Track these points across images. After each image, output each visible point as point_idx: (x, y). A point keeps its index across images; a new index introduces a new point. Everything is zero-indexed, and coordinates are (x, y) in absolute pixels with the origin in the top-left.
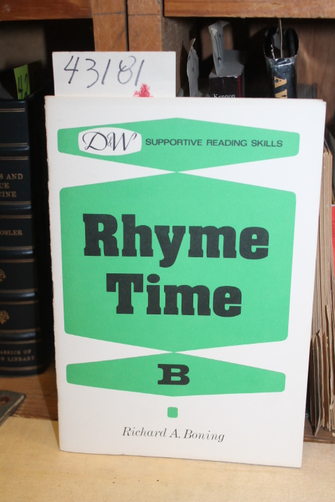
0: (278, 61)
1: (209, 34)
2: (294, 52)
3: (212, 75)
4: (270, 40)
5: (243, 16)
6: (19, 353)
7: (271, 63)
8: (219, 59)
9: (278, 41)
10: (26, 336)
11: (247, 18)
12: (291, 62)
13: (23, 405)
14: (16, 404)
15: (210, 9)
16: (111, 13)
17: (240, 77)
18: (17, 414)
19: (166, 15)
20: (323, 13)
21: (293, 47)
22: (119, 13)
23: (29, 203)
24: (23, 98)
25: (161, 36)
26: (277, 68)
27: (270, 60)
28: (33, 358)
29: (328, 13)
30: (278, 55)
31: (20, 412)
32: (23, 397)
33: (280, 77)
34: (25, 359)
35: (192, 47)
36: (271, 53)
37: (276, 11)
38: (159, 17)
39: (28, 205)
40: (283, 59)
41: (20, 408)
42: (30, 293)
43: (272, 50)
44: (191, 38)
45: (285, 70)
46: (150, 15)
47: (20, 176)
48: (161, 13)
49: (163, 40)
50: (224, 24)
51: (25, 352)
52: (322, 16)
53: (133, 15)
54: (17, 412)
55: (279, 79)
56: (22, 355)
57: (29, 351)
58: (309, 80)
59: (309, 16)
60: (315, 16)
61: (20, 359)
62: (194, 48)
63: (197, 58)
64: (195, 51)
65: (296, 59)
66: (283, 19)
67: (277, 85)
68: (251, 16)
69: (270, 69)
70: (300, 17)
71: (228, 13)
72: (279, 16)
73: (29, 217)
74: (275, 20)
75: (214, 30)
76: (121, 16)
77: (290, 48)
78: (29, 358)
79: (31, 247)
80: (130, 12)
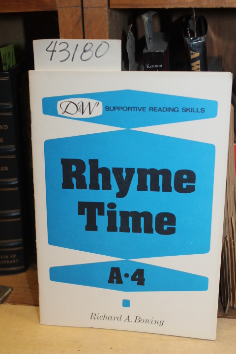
0: (192, 39)
1: (142, 21)
2: (204, 33)
3: (145, 51)
4: (186, 25)
5: (167, 7)
6: (7, 257)
7: (188, 41)
8: (150, 38)
9: (193, 25)
10: (12, 244)
11: (170, 9)
12: (202, 40)
13: (11, 295)
14: (6, 295)
15: (143, 3)
16: (71, 7)
17: (165, 52)
18: (6, 302)
19: (111, 7)
20: (225, 4)
21: (203, 29)
22: (77, 6)
23: (13, 146)
24: (7, 70)
25: (107, 23)
26: (192, 45)
27: (187, 39)
28: (17, 260)
29: (228, 4)
30: (192, 35)
31: (9, 301)
32: (10, 290)
33: (194, 51)
34: (11, 262)
35: (130, 31)
36: (187, 33)
37: (191, 3)
38: (106, 9)
39: (12, 148)
40: (197, 38)
41: (8, 298)
42: (14, 213)
43: (188, 32)
44: (129, 24)
45: (198, 46)
46: (99, 7)
47: (6, 127)
48: (107, 6)
49: (109, 26)
50: (153, 13)
51: (11, 256)
52: (224, 6)
53: (87, 8)
54: (6, 300)
55: (194, 53)
56: (10, 259)
57: (15, 256)
58: (216, 53)
59: (215, 7)
60: (219, 6)
61: (8, 262)
62: (132, 31)
63: (134, 39)
64: (132, 34)
65: (206, 38)
66: (196, 9)
67: (192, 57)
68: (173, 7)
69: (187, 45)
70: (208, 7)
71: (156, 5)
72: (193, 6)
73: (13, 157)
74: (190, 9)
75: (146, 18)
76: (78, 8)
77: (202, 30)
78: (14, 261)
79: (16, 179)
80: (85, 6)
